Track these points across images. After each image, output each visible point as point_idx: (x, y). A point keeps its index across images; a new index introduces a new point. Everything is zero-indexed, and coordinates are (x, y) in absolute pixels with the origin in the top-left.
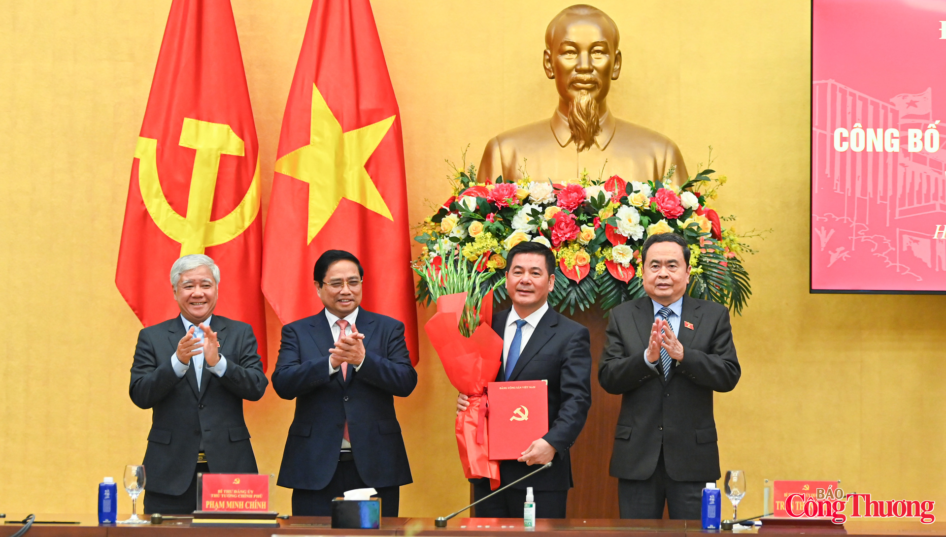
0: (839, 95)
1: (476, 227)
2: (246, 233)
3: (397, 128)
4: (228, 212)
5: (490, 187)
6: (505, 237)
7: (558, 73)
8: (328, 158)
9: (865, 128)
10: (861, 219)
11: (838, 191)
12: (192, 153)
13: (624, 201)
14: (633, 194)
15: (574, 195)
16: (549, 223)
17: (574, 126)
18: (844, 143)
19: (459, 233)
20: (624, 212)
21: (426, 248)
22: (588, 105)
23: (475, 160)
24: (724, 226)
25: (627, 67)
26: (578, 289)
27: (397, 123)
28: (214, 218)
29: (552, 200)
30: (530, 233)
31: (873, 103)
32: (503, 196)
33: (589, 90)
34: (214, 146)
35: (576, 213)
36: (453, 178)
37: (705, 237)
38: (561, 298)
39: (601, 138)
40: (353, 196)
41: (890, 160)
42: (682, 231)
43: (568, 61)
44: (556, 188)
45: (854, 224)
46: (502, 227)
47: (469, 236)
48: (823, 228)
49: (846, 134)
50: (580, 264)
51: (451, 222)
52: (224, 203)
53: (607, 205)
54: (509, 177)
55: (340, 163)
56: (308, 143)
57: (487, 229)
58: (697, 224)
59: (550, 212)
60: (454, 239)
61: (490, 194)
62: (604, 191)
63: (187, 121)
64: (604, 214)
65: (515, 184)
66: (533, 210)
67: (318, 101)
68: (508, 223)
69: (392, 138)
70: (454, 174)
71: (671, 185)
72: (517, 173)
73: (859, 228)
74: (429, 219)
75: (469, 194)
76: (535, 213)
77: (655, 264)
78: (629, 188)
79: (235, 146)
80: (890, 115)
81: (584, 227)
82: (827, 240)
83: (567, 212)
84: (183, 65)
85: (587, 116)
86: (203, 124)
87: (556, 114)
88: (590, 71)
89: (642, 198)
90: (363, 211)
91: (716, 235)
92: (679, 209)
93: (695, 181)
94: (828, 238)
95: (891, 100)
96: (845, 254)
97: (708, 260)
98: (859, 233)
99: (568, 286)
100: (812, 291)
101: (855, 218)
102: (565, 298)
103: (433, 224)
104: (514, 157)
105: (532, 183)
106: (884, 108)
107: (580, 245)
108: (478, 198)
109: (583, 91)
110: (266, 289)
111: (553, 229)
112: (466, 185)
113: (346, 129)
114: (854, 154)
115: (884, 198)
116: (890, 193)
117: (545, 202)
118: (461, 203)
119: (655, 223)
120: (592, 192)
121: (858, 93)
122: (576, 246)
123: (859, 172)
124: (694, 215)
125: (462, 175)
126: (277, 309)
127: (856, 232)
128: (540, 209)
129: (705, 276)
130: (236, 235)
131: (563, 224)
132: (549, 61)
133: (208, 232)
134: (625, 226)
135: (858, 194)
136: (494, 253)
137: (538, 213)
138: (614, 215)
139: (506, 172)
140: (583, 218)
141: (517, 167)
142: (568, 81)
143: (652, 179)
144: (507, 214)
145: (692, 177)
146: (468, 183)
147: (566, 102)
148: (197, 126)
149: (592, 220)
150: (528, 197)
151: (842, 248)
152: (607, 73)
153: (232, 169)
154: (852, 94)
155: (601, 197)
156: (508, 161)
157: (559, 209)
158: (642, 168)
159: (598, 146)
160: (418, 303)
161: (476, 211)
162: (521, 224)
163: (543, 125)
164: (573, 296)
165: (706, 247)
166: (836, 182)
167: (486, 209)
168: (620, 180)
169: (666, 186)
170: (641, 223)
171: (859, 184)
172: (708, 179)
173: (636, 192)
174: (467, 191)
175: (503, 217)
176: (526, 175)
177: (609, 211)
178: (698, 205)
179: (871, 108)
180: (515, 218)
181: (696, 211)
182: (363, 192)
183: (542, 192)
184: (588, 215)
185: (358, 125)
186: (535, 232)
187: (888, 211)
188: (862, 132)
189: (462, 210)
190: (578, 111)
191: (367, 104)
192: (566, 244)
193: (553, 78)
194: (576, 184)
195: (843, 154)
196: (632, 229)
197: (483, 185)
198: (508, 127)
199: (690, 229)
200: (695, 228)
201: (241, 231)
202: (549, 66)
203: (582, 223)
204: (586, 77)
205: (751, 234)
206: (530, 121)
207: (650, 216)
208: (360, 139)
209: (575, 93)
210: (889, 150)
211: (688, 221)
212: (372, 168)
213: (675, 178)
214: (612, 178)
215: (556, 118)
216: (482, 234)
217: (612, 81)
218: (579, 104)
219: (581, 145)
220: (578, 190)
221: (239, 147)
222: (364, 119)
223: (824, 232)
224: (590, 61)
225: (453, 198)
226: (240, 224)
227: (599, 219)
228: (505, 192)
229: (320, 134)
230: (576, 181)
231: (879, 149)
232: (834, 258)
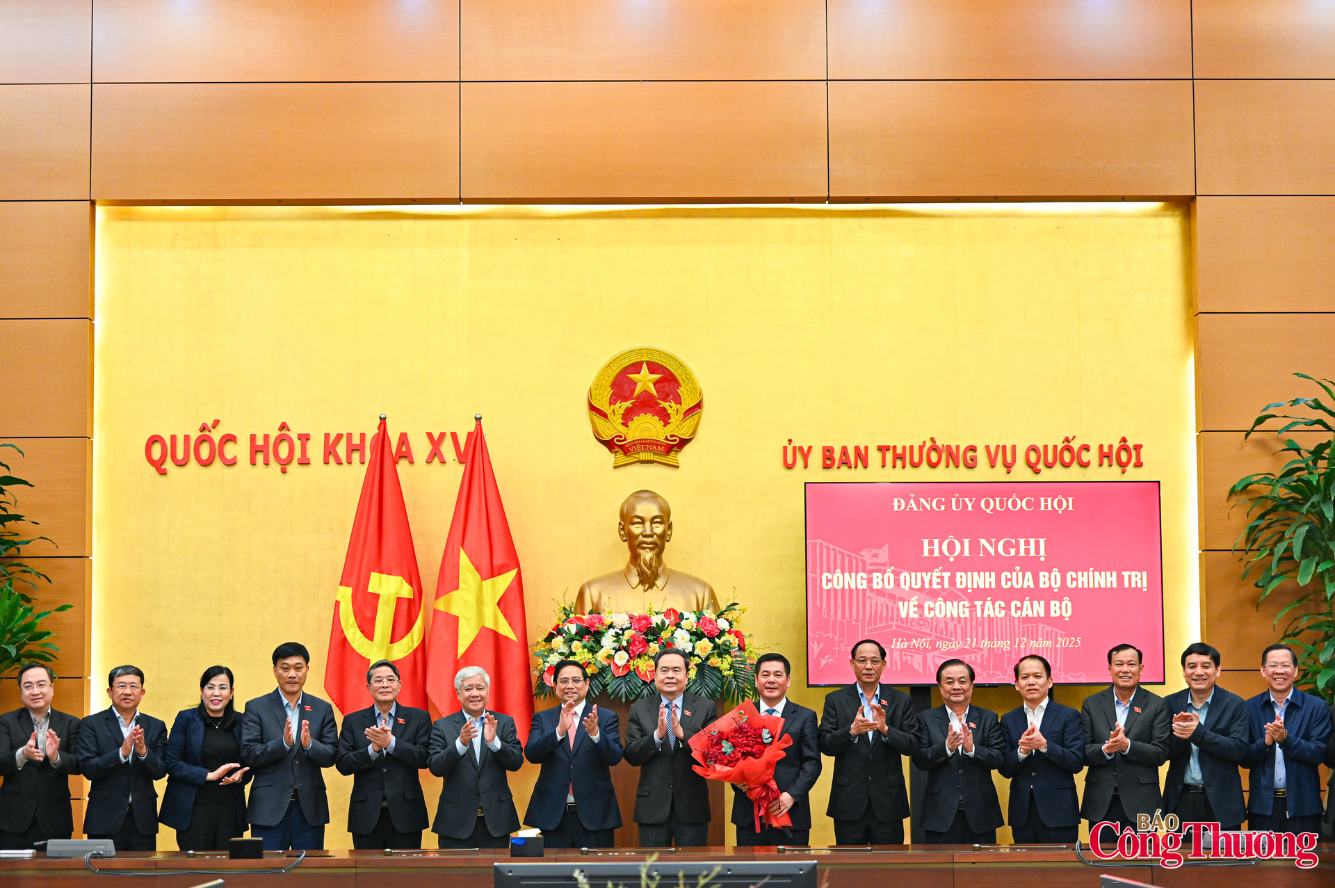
0: (825, 550)
1: (576, 645)
2: (415, 652)
3: (519, 577)
4: (402, 637)
5: (586, 617)
6: (597, 652)
7: (630, 538)
8: (471, 599)
9: (843, 573)
10: (842, 635)
11: (826, 616)
12: (377, 596)
13: (678, 625)
14: (684, 620)
15: (644, 622)
16: (628, 642)
17: (641, 574)
18: (829, 583)
19: (565, 650)
20: (679, 633)
21: (541, 660)
22: (651, 559)
23: (572, 599)
24: (747, 641)
25: (676, 533)
26: (648, 687)
27: (519, 574)
28: (392, 641)
29: (629, 625)
30: (614, 649)
31: (848, 555)
32: (595, 623)
33: (651, 549)
34: (392, 591)
35: (646, 634)
36: (558, 611)
37: (734, 650)
38: (637, 693)
39: (660, 582)
40: (490, 625)
41: (861, 595)
42: (719, 645)
43: (637, 530)
44: (631, 617)
45: (837, 639)
46: (594, 645)
47: (571, 651)
48: (815, 642)
49: (830, 577)
50: (650, 669)
51: (558, 642)
52: (400, 630)
53: (667, 628)
54: (596, 611)
55: (480, 602)
56: (457, 588)
57: (584, 647)
58: (729, 641)
59: (628, 634)
60: (561, 654)
61: (585, 622)
62: (664, 619)
63: (373, 574)
64: (665, 635)
65: (602, 615)
66: (616, 633)
67: (464, 559)
68: (598, 642)
69: (515, 584)
70: (558, 608)
71: (709, 614)
72: (603, 606)
73: (840, 642)
74: (540, 640)
75: (570, 622)
76: (617, 635)
77: (664, 669)
78: (681, 617)
79: (406, 591)
80: (860, 564)
81: (651, 644)
82: (818, 650)
83: (639, 634)
84: (369, 536)
85: (650, 567)
86: (384, 576)
87: (628, 565)
88: (651, 536)
89: (691, 623)
90: (496, 635)
91: (742, 648)
92: (716, 631)
93: (726, 611)
94: (819, 648)
95: (861, 553)
96: (831, 660)
97: (738, 665)
98: (840, 645)
99: (642, 685)
100: (809, 686)
101: (837, 635)
102: (640, 694)
103: (544, 643)
104: (600, 596)
105: (614, 614)
106: (856, 558)
107: (649, 656)
108: (577, 625)
109: (647, 550)
110: (429, 690)
111: (630, 646)
112: (567, 616)
113: (483, 579)
114: (836, 590)
115: (857, 620)
116: (861, 617)
117: (624, 627)
118: (566, 628)
119: (700, 640)
120: (656, 620)
121: (838, 549)
122: (646, 657)
123: (839, 603)
124: (727, 634)
125: (565, 609)
126: (437, 704)
127: (839, 644)
128: (621, 632)
129: (735, 676)
130: (409, 653)
131: (637, 642)
132: (623, 529)
133: (389, 651)
134: (680, 643)
135: (839, 618)
136: (590, 663)
137: (620, 635)
138: (672, 635)
139: (595, 607)
140: (650, 637)
141: (603, 603)
142: (637, 543)
143: (695, 610)
144: (597, 636)
145: (723, 608)
146: (569, 614)
147: (635, 558)
148: (380, 578)
149: (657, 639)
150: (612, 624)
151: (829, 656)
152: (663, 537)
153: (404, 607)
154: (833, 549)
155: (663, 623)
156: (595, 599)
157: (634, 632)
158: (688, 603)
159: (658, 588)
160: (535, 698)
161: (576, 634)
162: (608, 641)
163: (619, 573)
164: (645, 691)
165: (735, 656)
166: (824, 610)
167: (583, 632)
168: (674, 611)
169: (706, 615)
170: (691, 641)
171: (839, 611)
172: (735, 610)
173: (687, 619)
174: (568, 620)
175: (595, 638)
176: (610, 609)
177: (668, 632)
178: (729, 627)
179: (847, 559)
180: (603, 638)
181: (728, 632)
182: (496, 622)
183: (622, 620)
184: (654, 636)
185: (492, 575)
186: (618, 648)
187: (860, 630)
188: (841, 576)
189: (566, 633)
190: (644, 563)
191: (498, 561)
192: (639, 656)
193: (625, 541)
194: (644, 614)
195: (828, 591)
196: (685, 645)
197: (580, 616)
198: (592, 577)
199: (724, 644)
200: (728, 643)
201: (412, 650)
202: (622, 533)
203: (650, 641)
204: (649, 540)
205: (763, 647)
206: (608, 571)
207: (697, 635)
208: (494, 585)
209: (642, 551)
210: (860, 587)
211: (723, 639)
212: (502, 605)
213: (711, 609)
214: (669, 610)
215: (628, 568)
216: (581, 650)
217: (667, 543)
218: (644, 559)
219: (646, 587)
220: (646, 618)
221: (409, 592)
222: (496, 571)
223: (816, 645)
224: (652, 529)
225: (558, 625)
226: (411, 645)
227: (662, 638)
228: (596, 621)
229: (466, 583)
230: (644, 613)
231: (853, 587)
232: (823, 662)
